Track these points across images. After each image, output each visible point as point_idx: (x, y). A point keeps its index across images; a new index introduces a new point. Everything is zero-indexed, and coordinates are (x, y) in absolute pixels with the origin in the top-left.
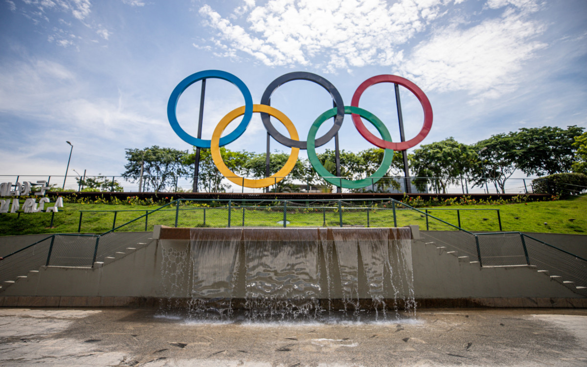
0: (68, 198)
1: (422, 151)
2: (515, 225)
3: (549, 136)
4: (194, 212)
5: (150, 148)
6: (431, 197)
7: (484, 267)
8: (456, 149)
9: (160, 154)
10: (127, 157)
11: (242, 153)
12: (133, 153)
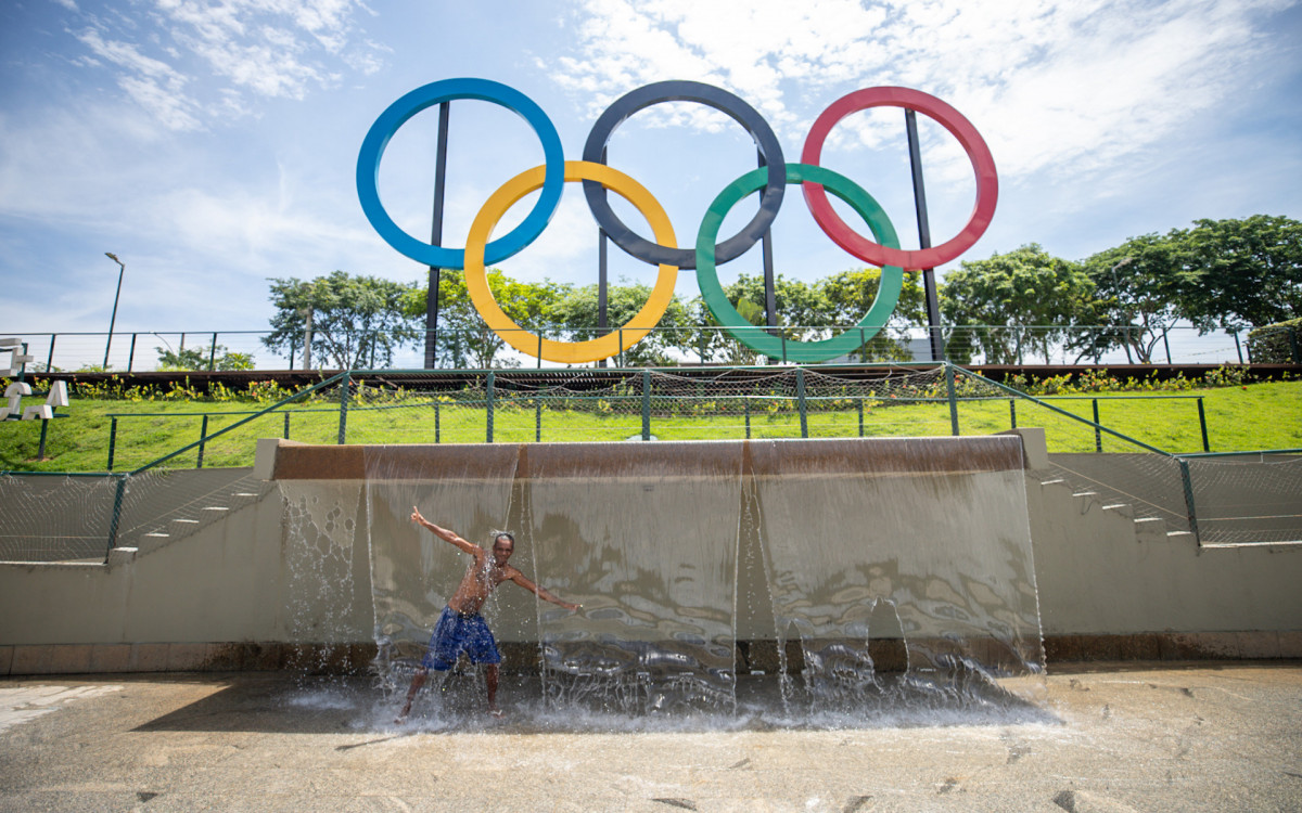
0: (101, 388)
1: (965, 276)
2: (1236, 437)
3: (1263, 237)
4: (417, 417)
5: (327, 277)
6: (1007, 374)
7: (1205, 546)
8: (1043, 270)
9: (349, 290)
10: (272, 299)
11: (542, 287)
12: (285, 288)
